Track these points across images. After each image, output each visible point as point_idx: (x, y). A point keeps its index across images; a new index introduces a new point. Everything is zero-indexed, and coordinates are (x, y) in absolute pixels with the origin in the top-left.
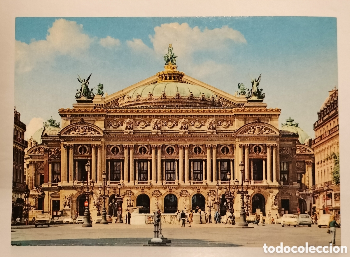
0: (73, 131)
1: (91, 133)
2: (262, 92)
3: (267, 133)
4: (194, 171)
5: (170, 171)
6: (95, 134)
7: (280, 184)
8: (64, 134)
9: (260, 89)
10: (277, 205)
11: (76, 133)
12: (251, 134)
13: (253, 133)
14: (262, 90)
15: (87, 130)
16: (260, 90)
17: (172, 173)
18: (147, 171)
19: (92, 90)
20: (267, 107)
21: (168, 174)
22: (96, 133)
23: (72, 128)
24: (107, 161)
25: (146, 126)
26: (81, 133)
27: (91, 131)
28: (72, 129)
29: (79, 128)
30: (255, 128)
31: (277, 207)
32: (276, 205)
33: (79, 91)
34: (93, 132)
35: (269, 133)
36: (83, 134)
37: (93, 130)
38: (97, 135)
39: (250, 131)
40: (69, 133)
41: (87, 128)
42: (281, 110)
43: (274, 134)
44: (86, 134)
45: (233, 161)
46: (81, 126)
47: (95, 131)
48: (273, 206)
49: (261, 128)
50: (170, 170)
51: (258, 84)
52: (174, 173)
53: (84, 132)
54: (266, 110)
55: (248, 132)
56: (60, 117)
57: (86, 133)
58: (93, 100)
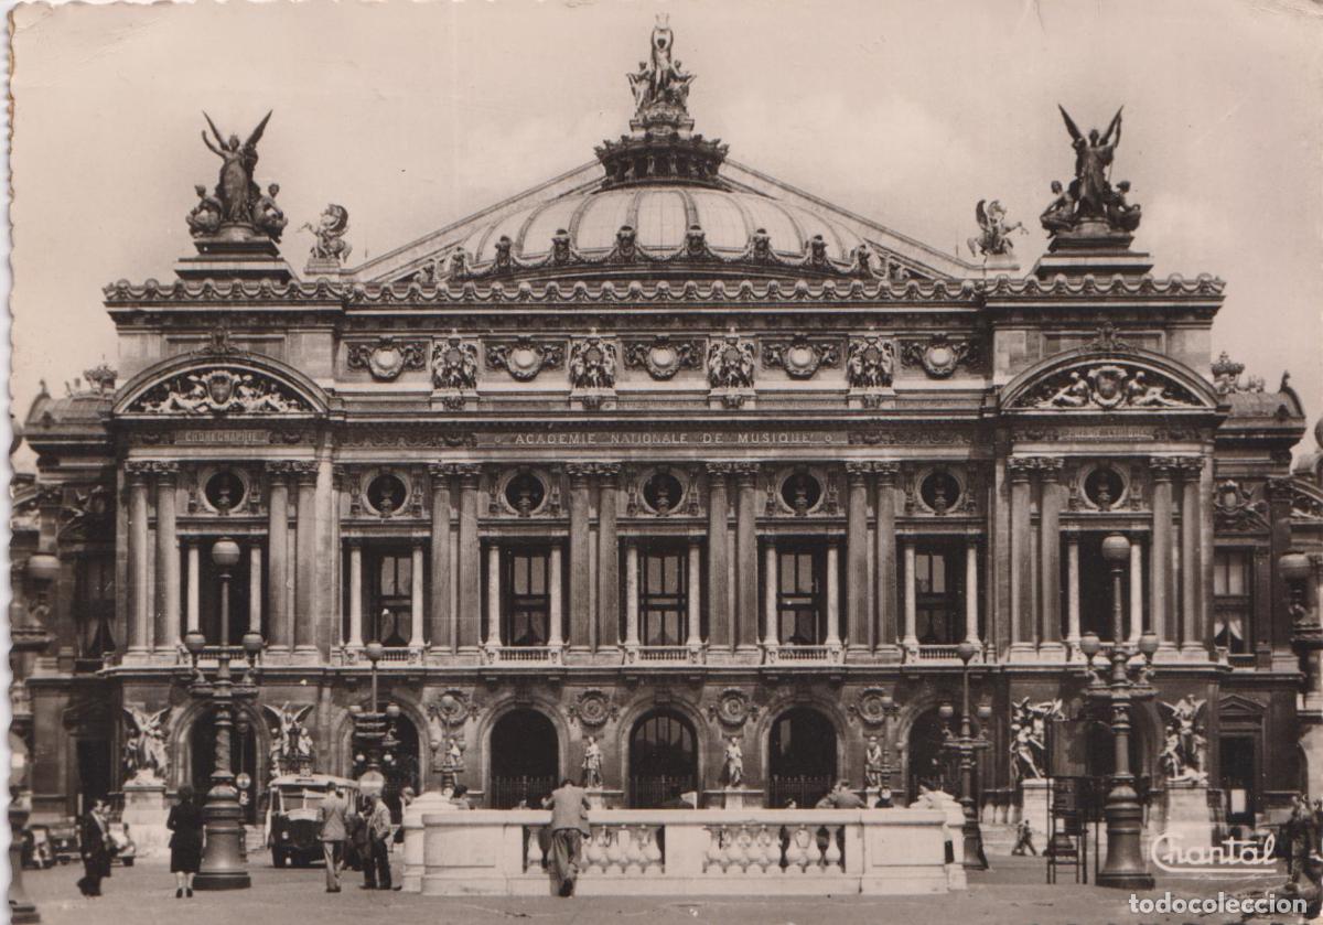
0: (173, 395)
1: (267, 404)
2: (1130, 199)
3: (1155, 402)
4: (780, 595)
5: (663, 595)
6: (288, 412)
7: (1213, 657)
8: (133, 407)
9: (1119, 182)
10: (1201, 767)
11: (190, 404)
12: (1072, 404)
13: (1085, 402)
14: (1125, 187)
15: (244, 390)
16: (1115, 189)
17: (671, 608)
18: (547, 596)
19: (274, 190)
20: (1152, 272)
21: (650, 614)
22: (289, 405)
23: (168, 381)
24: (347, 547)
25: (546, 366)
26: (215, 406)
27: (266, 393)
28: (167, 386)
29: (205, 379)
30: (1092, 374)
31: (1201, 776)
32: (1194, 765)
33: (211, 193)
34: (275, 400)
35: (1159, 404)
36: (225, 412)
37: (273, 386)
38: (292, 413)
39: (1071, 393)
40: (157, 406)
41: (248, 378)
42: (1223, 285)
43: (1189, 406)
44: (240, 409)
45: (983, 545)
46: (216, 369)
47: (287, 394)
48: (1181, 772)
49: (1123, 373)
50: (658, 591)
51: (1107, 158)
52: (683, 609)
53: (233, 400)
54: (1148, 285)
55: (1058, 396)
56: (113, 324)
57: (241, 401)
58: (279, 242)
